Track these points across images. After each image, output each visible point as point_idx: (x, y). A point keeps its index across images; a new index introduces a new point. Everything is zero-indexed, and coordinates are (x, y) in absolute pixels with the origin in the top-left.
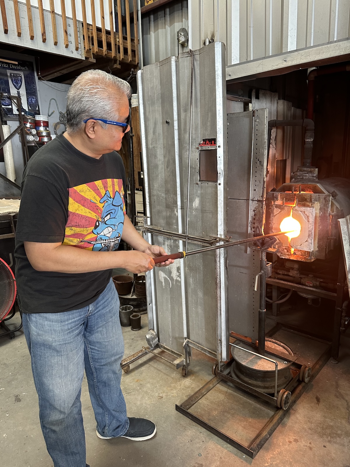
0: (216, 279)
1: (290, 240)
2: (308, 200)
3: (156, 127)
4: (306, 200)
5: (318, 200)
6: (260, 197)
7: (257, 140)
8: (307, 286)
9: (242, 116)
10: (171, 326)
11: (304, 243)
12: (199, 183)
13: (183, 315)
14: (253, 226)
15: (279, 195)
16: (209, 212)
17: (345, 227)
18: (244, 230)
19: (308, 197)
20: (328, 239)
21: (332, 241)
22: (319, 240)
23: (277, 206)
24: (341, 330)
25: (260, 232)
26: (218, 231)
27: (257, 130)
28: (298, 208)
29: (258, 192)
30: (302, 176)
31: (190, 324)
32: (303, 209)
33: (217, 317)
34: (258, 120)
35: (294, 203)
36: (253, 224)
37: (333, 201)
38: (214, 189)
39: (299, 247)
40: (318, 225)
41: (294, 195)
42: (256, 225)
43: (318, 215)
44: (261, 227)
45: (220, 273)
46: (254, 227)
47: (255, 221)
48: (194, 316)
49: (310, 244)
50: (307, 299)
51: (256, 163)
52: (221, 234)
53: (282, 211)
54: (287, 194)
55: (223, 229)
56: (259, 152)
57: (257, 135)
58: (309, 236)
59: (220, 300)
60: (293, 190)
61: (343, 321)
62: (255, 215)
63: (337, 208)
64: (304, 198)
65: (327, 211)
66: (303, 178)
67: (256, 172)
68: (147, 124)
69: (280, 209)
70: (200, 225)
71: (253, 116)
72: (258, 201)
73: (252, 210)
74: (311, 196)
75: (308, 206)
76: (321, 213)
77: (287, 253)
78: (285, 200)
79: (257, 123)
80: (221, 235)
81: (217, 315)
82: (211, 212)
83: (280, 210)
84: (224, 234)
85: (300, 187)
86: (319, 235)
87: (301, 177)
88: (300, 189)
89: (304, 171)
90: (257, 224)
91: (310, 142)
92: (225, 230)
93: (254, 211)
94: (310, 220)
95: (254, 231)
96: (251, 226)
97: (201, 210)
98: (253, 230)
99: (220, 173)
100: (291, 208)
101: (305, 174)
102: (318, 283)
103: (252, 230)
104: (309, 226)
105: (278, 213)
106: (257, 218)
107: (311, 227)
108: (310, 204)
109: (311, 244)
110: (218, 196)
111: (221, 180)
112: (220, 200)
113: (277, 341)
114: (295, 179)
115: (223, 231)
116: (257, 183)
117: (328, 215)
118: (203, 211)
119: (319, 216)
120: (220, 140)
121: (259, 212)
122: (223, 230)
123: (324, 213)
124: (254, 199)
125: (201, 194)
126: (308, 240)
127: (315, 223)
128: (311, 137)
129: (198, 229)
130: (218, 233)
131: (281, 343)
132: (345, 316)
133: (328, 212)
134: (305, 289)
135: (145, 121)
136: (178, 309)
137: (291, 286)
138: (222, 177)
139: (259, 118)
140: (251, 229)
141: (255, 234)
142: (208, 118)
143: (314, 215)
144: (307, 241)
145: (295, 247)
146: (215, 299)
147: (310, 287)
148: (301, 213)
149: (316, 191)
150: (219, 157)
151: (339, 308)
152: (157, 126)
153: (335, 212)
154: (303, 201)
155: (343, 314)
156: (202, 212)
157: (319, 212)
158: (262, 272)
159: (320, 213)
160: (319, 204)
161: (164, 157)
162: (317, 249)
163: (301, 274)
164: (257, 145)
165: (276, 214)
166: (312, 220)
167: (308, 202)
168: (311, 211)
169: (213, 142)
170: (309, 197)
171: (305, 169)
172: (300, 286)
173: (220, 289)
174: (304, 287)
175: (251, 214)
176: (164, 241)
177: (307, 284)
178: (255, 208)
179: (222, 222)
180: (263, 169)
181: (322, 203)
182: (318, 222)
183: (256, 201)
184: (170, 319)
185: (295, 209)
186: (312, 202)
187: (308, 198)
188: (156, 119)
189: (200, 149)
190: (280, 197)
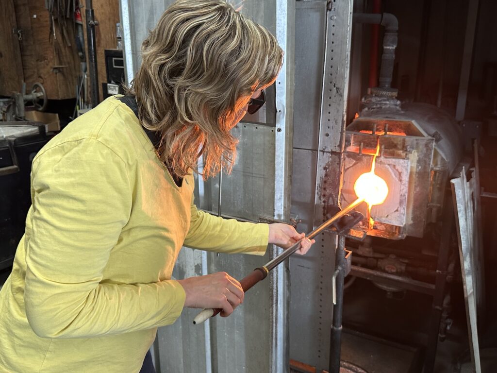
0: (272, 290)
1: (370, 208)
2: (399, 146)
3: (153, 19)
4: (395, 146)
5: (415, 146)
6: (337, 147)
7: (332, 51)
8: (387, 272)
9: (307, 9)
10: (182, 360)
11: (392, 213)
13: (206, 343)
14: (323, 194)
15: (352, 137)
16: (258, 176)
18: (308, 199)
19: (400, 141)
20: (427, 207)
21: (434, 210)
22: (415, 208)
23: (350, 155)
24: (440, 337)
25: (334, 203)
26: (275, 209)
27: (333, 34)
28: (385, 159)
29: (332, 139)
30: (380, 104)
31: (220, 357)
32: (392, 161)
33: (270, 352)
34: (335, 17)
35: (376, 150)
36: (323, 190)
37: (436, 148)
38: (267, 138)
39: (384, 219)
40: (413, 185)
41: (376, 137)
42: (328, 192)
43: (415, 170)
44: (336, 196)
45: (277, 279)
46: (324, 196)
47: (327, 185)
48: (226, 345)
49: (402, 216)
51: (331, 90)
52: (280, 214)
53: (357, 163)
54: (364, 136)
55: (283, 205)
56: (337, 73)
57: (333, 43)
58: (401, 203)
59: (276, 323)
60: (375, 129)
61: (442, 325)
62: (326, 175)
63: (442, 159)
64: (393, 143)
65: (429, 164)
66: (381, 108)
67: (330, 105)
68: (135, 12)
69: (355, 159)
70: (240, 197)
71: (329, 9)
72: (333, 153)
73: (322, 168)
74: (404, 140)
75: (399, 157)
76: (420, 167)
77: (363, 227)
78: (364, 145)
79: (333, 23)
80: (279, 216)
81: (271, 348)
82: (262, 176)
83: (354, 161)
84: (285, 214)
85: (387, 125)
86: (416, 200)
87: (378, 106)
88: (387, 129)
89: (382, 96)
90: (330, 190)
91: (392, 51)
92: (286, 206)
93: (325, 168)
94: (403, 179)
95: (324, 202)
96: (319, 193)
97: (244, 172)
98: (323, 199)
99: (280, 111)
100: (373, 158)
101: (385, 100)
102: (403, 268)
103: (320, 199)
104: (402, 188)
105: (351, 165)
106: (330, 180)
107: (405, 189)
108: (403, 155)
109: (404, 215)
110: (276, 150)
111: (282, 123)
112: (279, 156)
114: (369, 109)
115: (283, 209)
116: (331, 124)
117: (430, 170)
118: (247, 174)
119: (417, 172)
121: (334, 170)
122: (283, 207)
123: (425, 168)
124: (326, 150)
125: (243, 144)
126: (399, 209)
127: (410, 182)
128: (393, 42)
129: (236, 204)
130: (275, 212)
132: (447, 318)
133: (430, 166)
134: (386, 278)
135: (129, 6)
136: (197, 334)
137: (365, 273)
138: (283, 117)
139: (338, 14)
140: (320, 198)
141: (326, 206)
143: (409, 171)
144: (397, 210)
145: (378, 219)
146: (270, 321)
147: (392, 273)
148: (388, 167)
149: (410, 131)
150: (280, 83)
151: (438, 307)
152: (154, 16)
153: (439, 166)
154: (391, 149)
155: (444, 315)
156: (243, 175)
157: (415, 166)
158: (340, 268)
159: (417, 167)
160: (416, 154)
162: (411, 222)
163: (375, 251)
164: (332, 59)
165: (348, 167)
166: (406, 178)
167: (399, 149)
168: (406, 165)
170: (401, 142)
171: (384, 93)
172: (378, 273)
173: (277, 305)
174: (385, 275)
175: (320, 173)
177: (387, 269)
178: (327, 164)
179: (281, 194)
180: (341, 102)
181: (422, 151)
182: (414, 181)
183: (329, 152)
184: (181, 348)
185: (380, 161)
186: (406, 151)
187: (399, 143)
188: (152, 3)
190: (354, 140)
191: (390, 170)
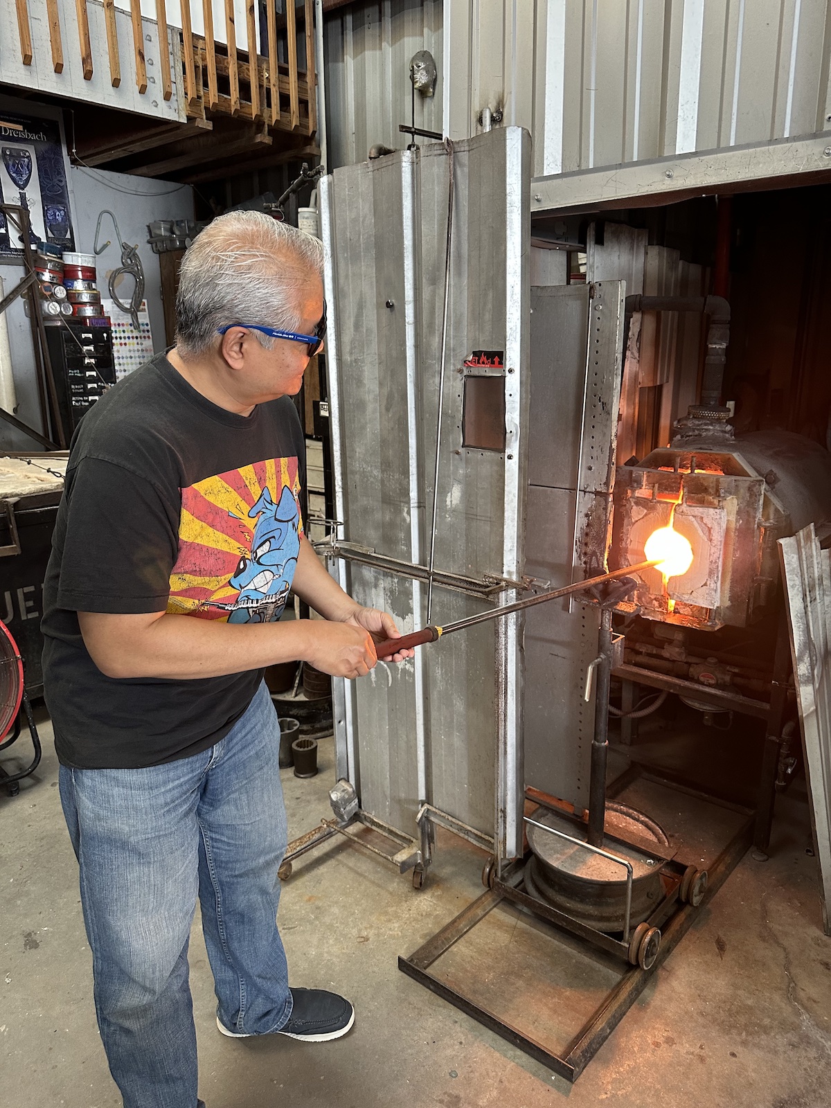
0: (497, 673)
1: (666, 581)
2: (710, 490)
3: (362, 315)
4: (705, 490)
5: (733, 491)
6: (602, 486)
7: (597, 352)
8: (703, 684)
9: (565, 296)
10: (388, 773)
11: (699, 588)
12: (461, 450)
13: (418, 750)
14: (583, 552)
15: (645, 476)
16: (483, 518)
17: (793, 557)
18: (562, 559)
19: (712, 483)
20: (753, 581)
21: (763, 586)
22: (733, 582)
23: (640, 502)
24: (778, 785)
25: (598, 564)
26: (504, 563)
27: (598, 330)
28: (688, 508)
29: (596, 473)
30: (698, 430)
31: (435, 770)
32: (698, 510)
33: (496, 761)
34: (601, 307)
35: (679, 495)
36: (584, 547)
37: (768, 494)
38: (495, 468)
39: (686, 597)
40: (731, 548)
41: (678, 476)
42: (590, 548)
43: (733, 526)
44: (601, 554)
45: (506, 659)
46: (585, 554)
47: (588, 540)
48: (443, 753)
49: (713, 593)
50: (702, 714)
51: (595, 406)
52: (511, 570)
53: (649, 514)
54: (662, 475)
55: (515, 559)
56: (603, 382)
57: (598, 341)
58: (711, 573)
59: (505, 721)
60: (678, 466)
61: (781, 767)
62: (588, 525)
63: (777, 510)
64: (702, 484)
65: (755, 517)
66: (701, 435)
67: (593, 427)
68: (341, 305)
69: (646, 508)
70: (462, 547)
71: (591, 297)
72: (597, 493)
73: (582, 515)
74: (718, 481)
75: (710, 505)
76: (741, 522)
77: (660, 610)
78: (659, 487)
79: (598, 314)
80: (510, 573)
81: (496, 754)
82: (489, 519)
83: (645, 511)
84: (518, 572)
85: (695, 459)
86: (734, 571)
87: (697, 432)
88: (694, 464)
89: (703, 417)
90: (593, 546)
91: (720, 351)
92: (520, 561)
93: (587, 515)
94: (713, 538)
95: (585, 563)
96: (579, 550)
97: (466, 514)
98: (583, 559)
99: (511, 432)
100: (672, 506)
101: (706, 424)
102: (727, 678)
103: (580, 559)
104: (712, 551)
105: (641, 517)
106: (593, 533)
107: (717, 552)
108: (716, 502)
109: (716, 591)
110: (506, 483)
111: (513, 448)
112: (510, 492)
113: (631, 811)
114: (682, 437)
115: (515, 564)
116: (595, 453)
117: (756, 526)
118: (470, 516)
119: (736, 529)
120: (513, 356)
121: (599, 518)
122: (515, 562)
123: (747, 522)
124: (587, 490)
125: (467, 476)
126: (708, 583)
127: (726, 544)
128: (721, 339)
129: (456, 557)
130: (504, 568)
131: (641, 816)
132: (788, 756)
133: (757, 520)
134: (697, 691)
135: (335, 298)
136: (407, 736)
137: (667, 682)
138: (516, 440)
139: (603, 302)
140: (579, 557)
141: (588, 569)
142: (485, 304)
143: (724, 526)
144: (705, 584)
145: (678, 597)
146: (494, 717)
147: (710, 685)
148: (693, 519)
149: (730, 469)
150: (511, 395)
151: (774, 738)
152: (364, 310)
153: (771, 521)
154: (700, 493)
155: (784, 751)
156: (466, 518)
157: (734, 520)
158: (603, 656)
159: (737, 521)
160: (735, 501)
161: (381, 384)
162: (728, 603)
163: (690, 654)
164: (596, 364)
165: (637, 519)
166: (718, 536)
167: (710, 494)
168: (718, 517)
169: (496, 359)
170: (714, 484)
171: (706, 413)
172: (687, 684)
173: (506, 697)
174: (696, 686)
175: (580, 522)
176: (377, 579)
177: (702, 679)
178: (589, 510)
179: (513, 543)
180: (608, 422)
181: (743, 498)
182: (732, 542)
183: (593, 493)
184: (386, 757)
185: (681, 511)
186: (719, 496)
187: (711, 485)
188: (361, 294)
189: (465, 373)
190: (647, 480)
191: (695, 523)
